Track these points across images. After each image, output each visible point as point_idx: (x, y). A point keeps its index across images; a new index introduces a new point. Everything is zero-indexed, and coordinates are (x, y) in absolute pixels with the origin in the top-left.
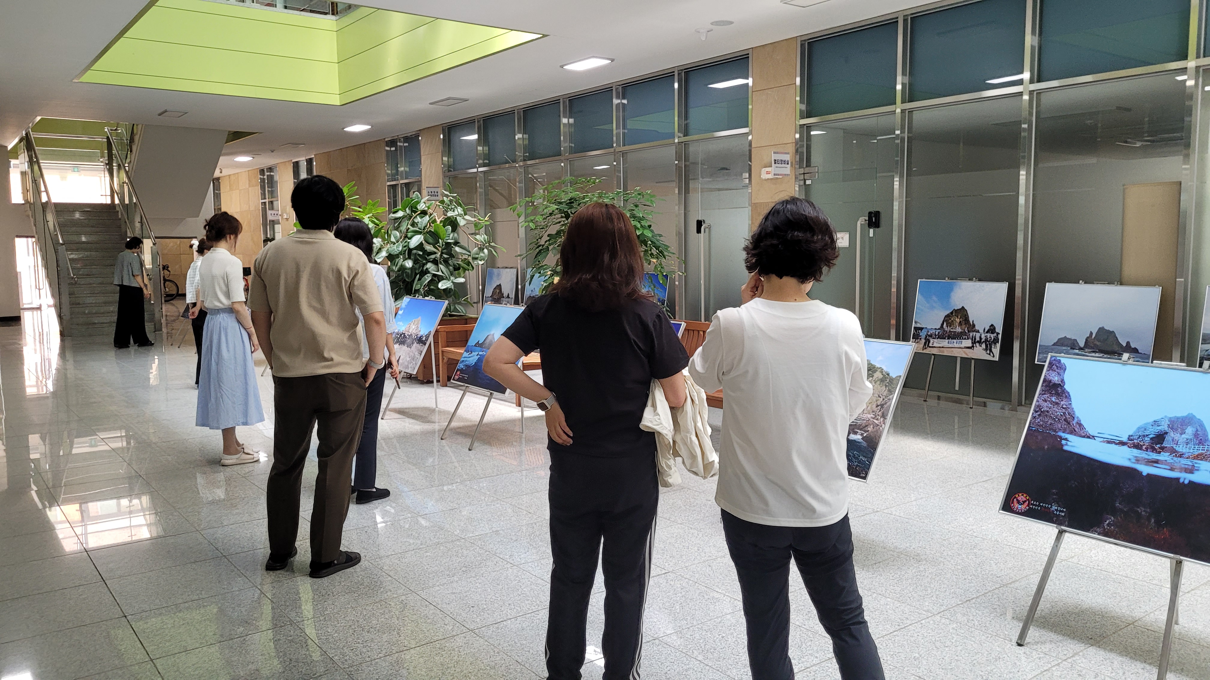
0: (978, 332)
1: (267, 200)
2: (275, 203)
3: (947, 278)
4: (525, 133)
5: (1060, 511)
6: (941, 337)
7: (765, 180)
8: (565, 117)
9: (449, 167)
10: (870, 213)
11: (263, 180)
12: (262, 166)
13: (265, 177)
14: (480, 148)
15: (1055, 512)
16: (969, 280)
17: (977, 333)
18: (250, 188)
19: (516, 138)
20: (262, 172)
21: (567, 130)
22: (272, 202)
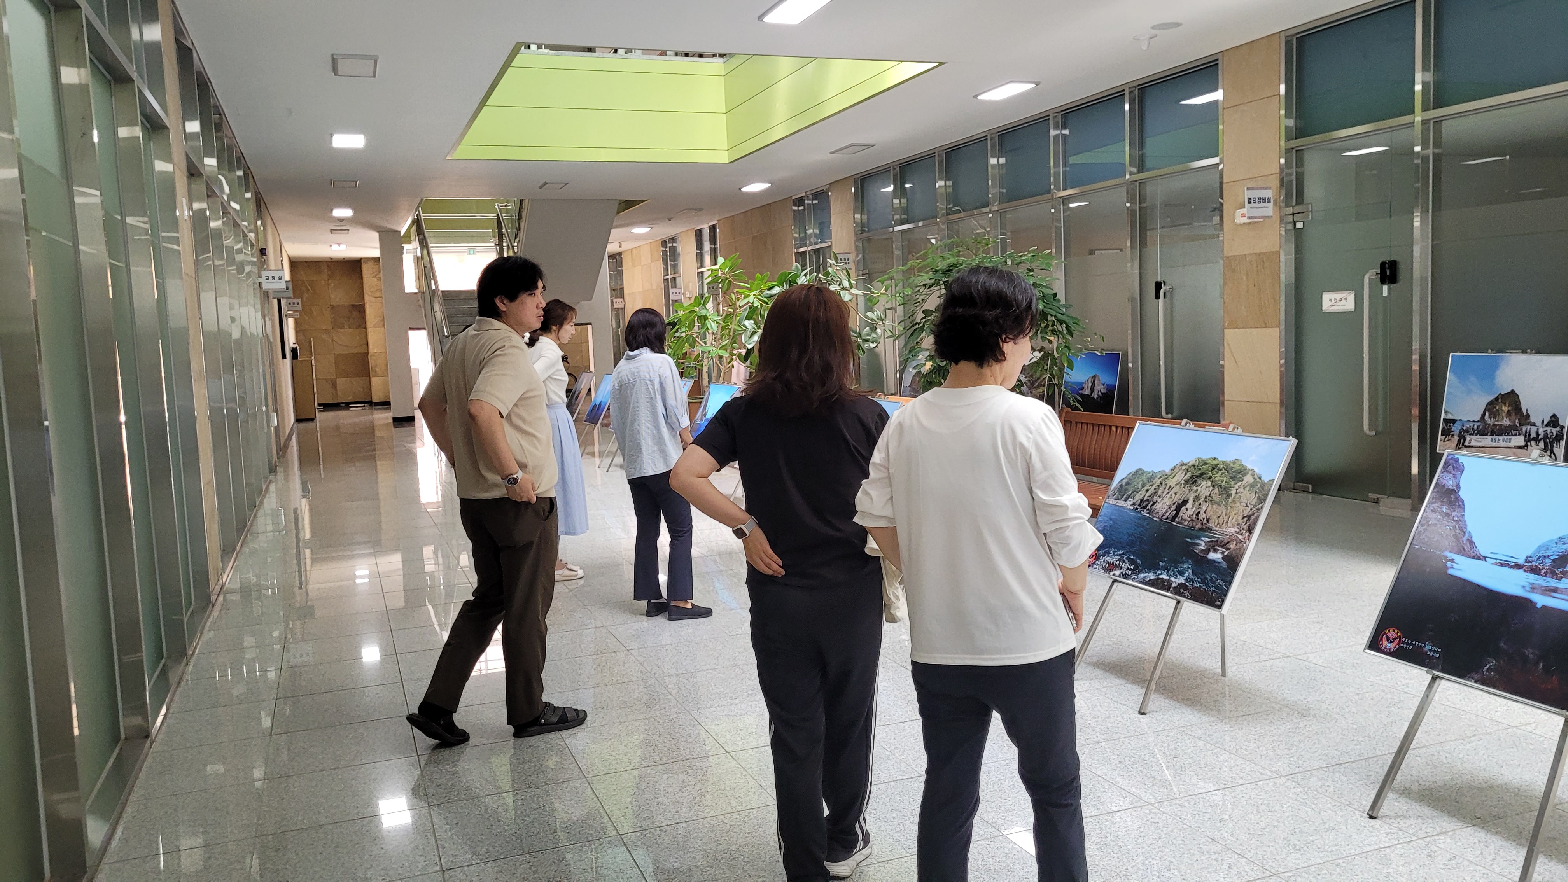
0: (1534, 424)
1: (669, 277)
2: (678, 280)
3: (1490, 351)
4: (947, 179)
5: (1435, 652)
6: (1481, 432)
7: (1241, 225)
8: (993, 156)
9: (863, 226)
10: (1383, 264)
11: (665, 253)
12: (663, 237)
13: (668, 249)
14: (896, 201)
15: (1428, 653)
16: (1522, 352)
17: (1532, 427)
18: (652, 264)
19: (937, 186)
20: (664, 243)
21: (996, 171)
22: (674, 279)
